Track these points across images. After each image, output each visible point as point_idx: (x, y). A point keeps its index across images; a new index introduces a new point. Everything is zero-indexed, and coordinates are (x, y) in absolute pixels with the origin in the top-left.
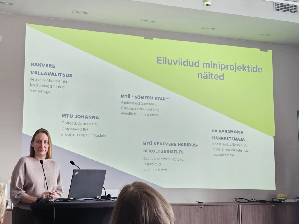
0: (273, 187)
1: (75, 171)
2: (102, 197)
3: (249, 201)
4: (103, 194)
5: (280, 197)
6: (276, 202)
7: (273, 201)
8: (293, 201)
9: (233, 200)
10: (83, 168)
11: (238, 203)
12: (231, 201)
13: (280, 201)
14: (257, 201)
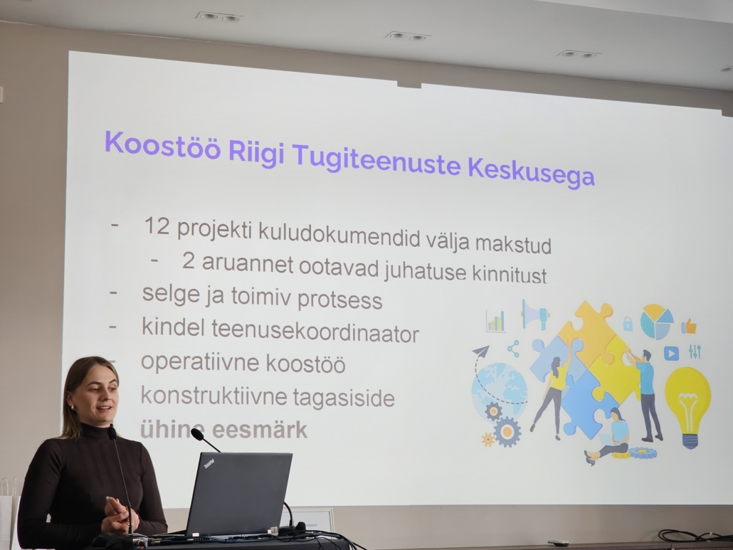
1: (204, 457)
2: (282, 531)
3: (699, 539)
4: (284, 522)
9: (653, 536)
11: (668, 545)
12: (648, 539)
14: (720, 538)
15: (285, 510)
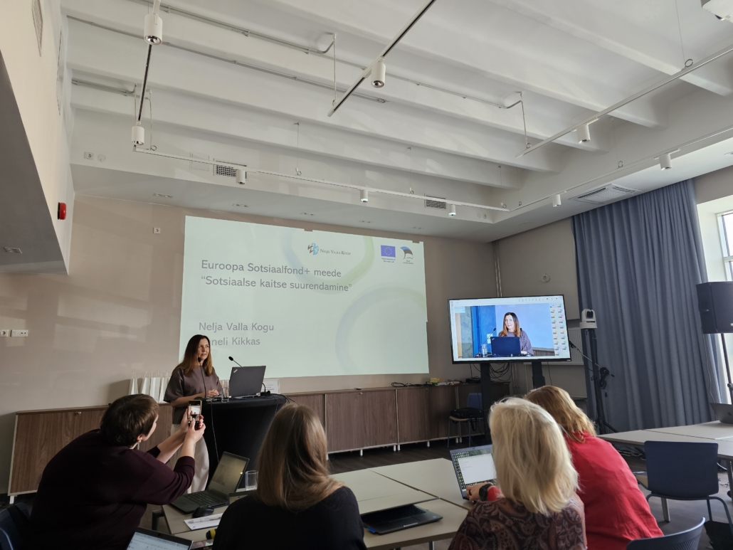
0: (426, 371)
1: (234, 369)
2: (262, 394)
3: (405, 386)
4: (262, 390)
5: (434, 380)
6: (430, 385)
7: (426, 385)
8: (445, 384)
9: (389, 385)
10: (243, 365)
11: (395, 388)
12: (388, 386)
13: (433, 384)
14: (412, 385)
15: (263, 386)
